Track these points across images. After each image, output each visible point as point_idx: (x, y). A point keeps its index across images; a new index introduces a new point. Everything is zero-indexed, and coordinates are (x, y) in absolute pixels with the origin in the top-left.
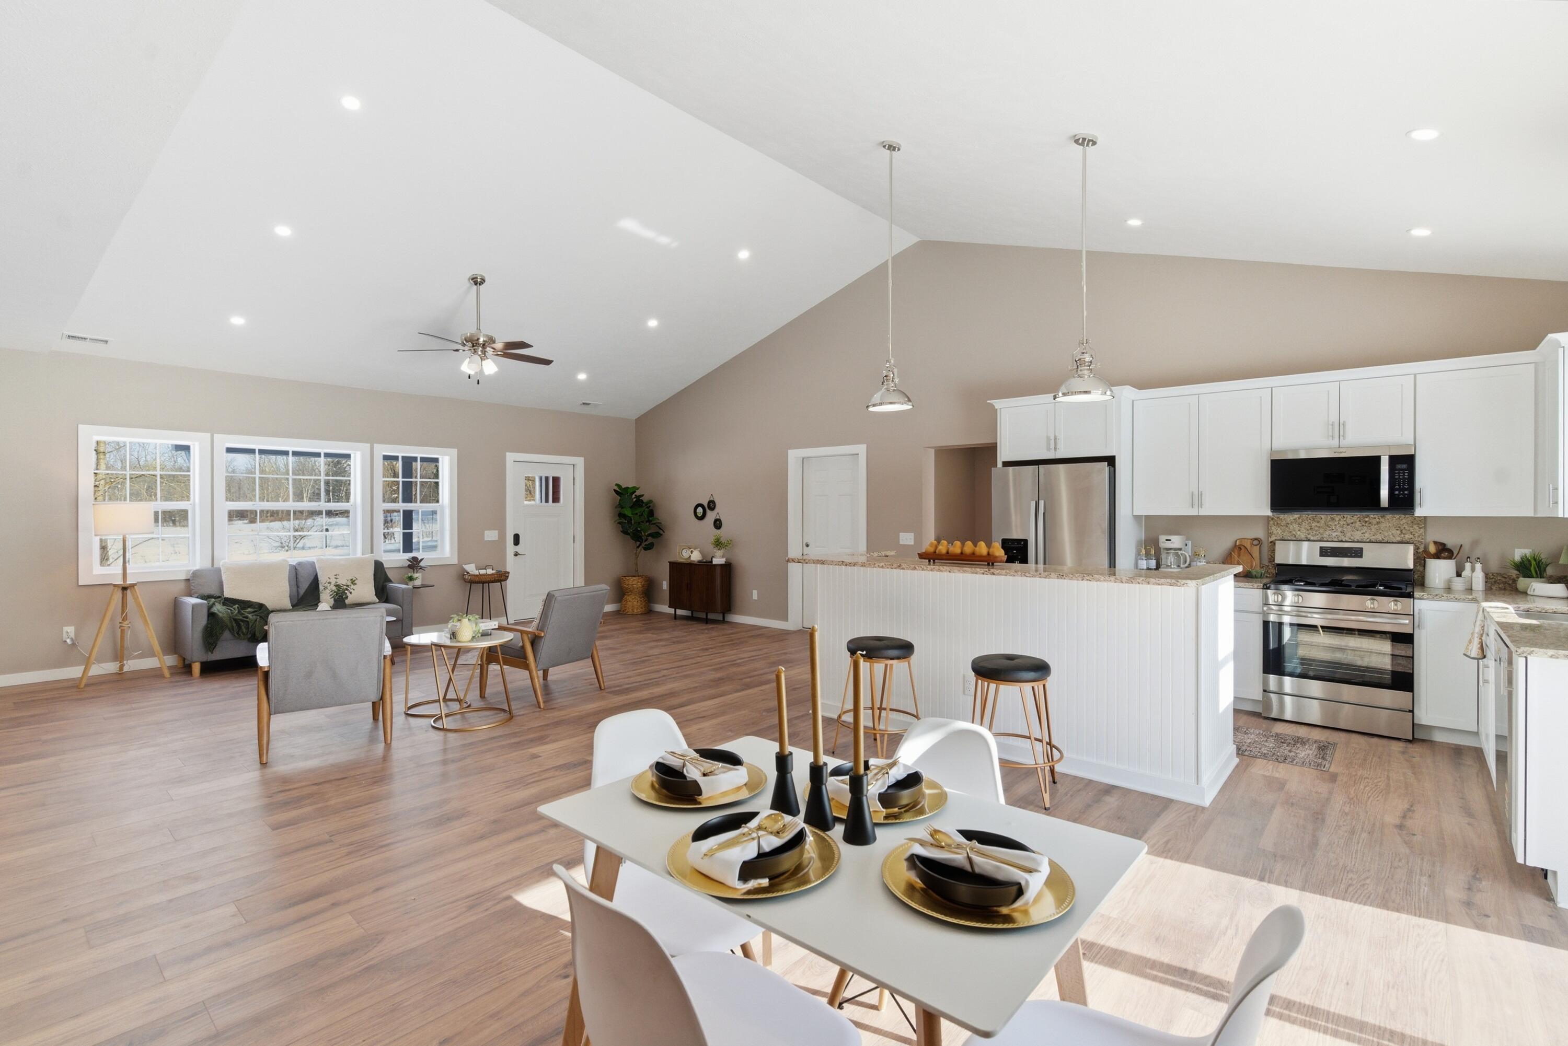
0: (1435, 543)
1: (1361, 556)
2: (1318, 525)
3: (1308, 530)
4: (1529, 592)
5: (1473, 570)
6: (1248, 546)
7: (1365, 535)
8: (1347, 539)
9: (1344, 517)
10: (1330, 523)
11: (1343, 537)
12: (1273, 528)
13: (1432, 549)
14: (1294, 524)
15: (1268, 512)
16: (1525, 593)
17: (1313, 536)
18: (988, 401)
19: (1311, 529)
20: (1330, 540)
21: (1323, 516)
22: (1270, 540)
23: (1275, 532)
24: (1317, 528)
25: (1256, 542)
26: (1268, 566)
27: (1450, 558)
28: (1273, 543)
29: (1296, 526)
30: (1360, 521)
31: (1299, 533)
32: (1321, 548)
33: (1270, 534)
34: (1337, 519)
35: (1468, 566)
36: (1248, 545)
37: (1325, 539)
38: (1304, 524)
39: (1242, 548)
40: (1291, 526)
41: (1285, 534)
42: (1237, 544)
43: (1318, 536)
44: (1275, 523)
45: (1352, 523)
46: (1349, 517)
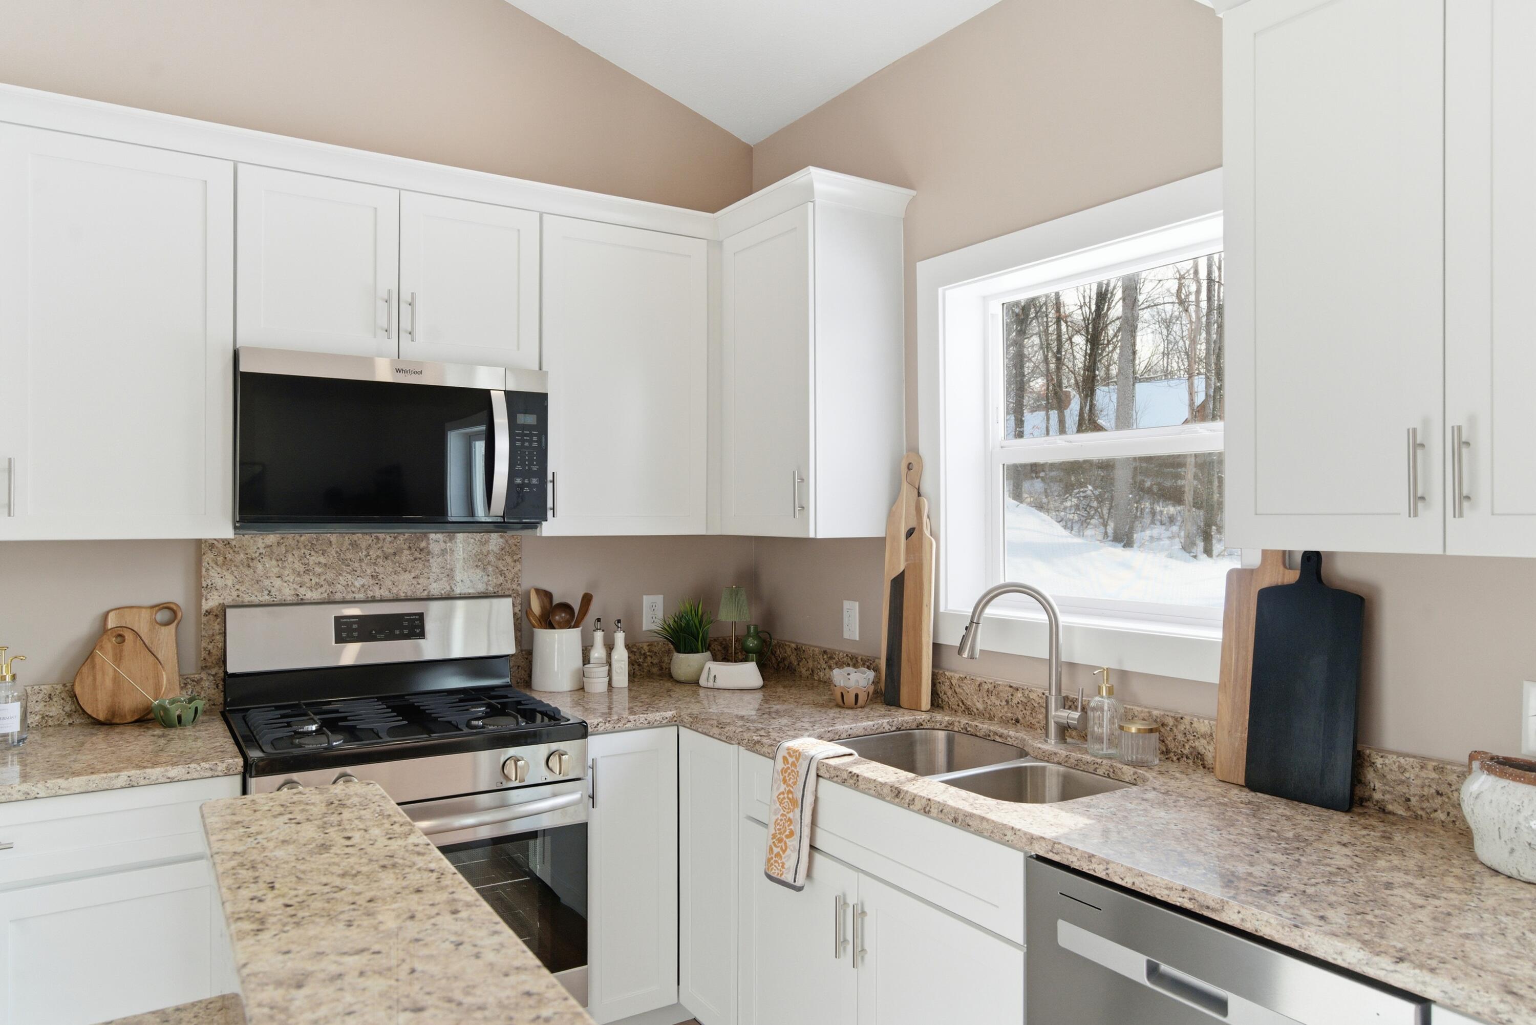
0: (538, 591)
1: (422, 635)
2: (323, 560)
3: (299, 575)
4: (702, 682)
5: (610, 647)
6: (143, 627)
7: (421, 581)
8: (385, 593)
9: (377, 538)
10: (349, 556)
11: (376, 588)
12: (212, 573)
13: (536, 606)
14: (266, 559)
15: (227, 532)
16: (695, 683)
17: (311, 588)
19: (307, 571)
20: (349, 597)
21: (333, 538)
22: (211, 602)
23: (219, 582)
24: (318, 570)
25: (162, 616)
26: (198, 682)
27: (567, 625)
28: (220, 614)
29: (271, 564)
30: (410, 547)
31: (278, 582)
32: (338, 620)
33: (200, 589)
34: (364, 545)
35: (599, 636)
36: (141, 623)
37: (338, 597)
38: (290, 559)
39: (129, 636)
40: (260, 566)
41: (242, 589)
42: (110, 625)
43: (323, 590)
44: (220, 559)
45: (395, 554)
46: (388, 539)
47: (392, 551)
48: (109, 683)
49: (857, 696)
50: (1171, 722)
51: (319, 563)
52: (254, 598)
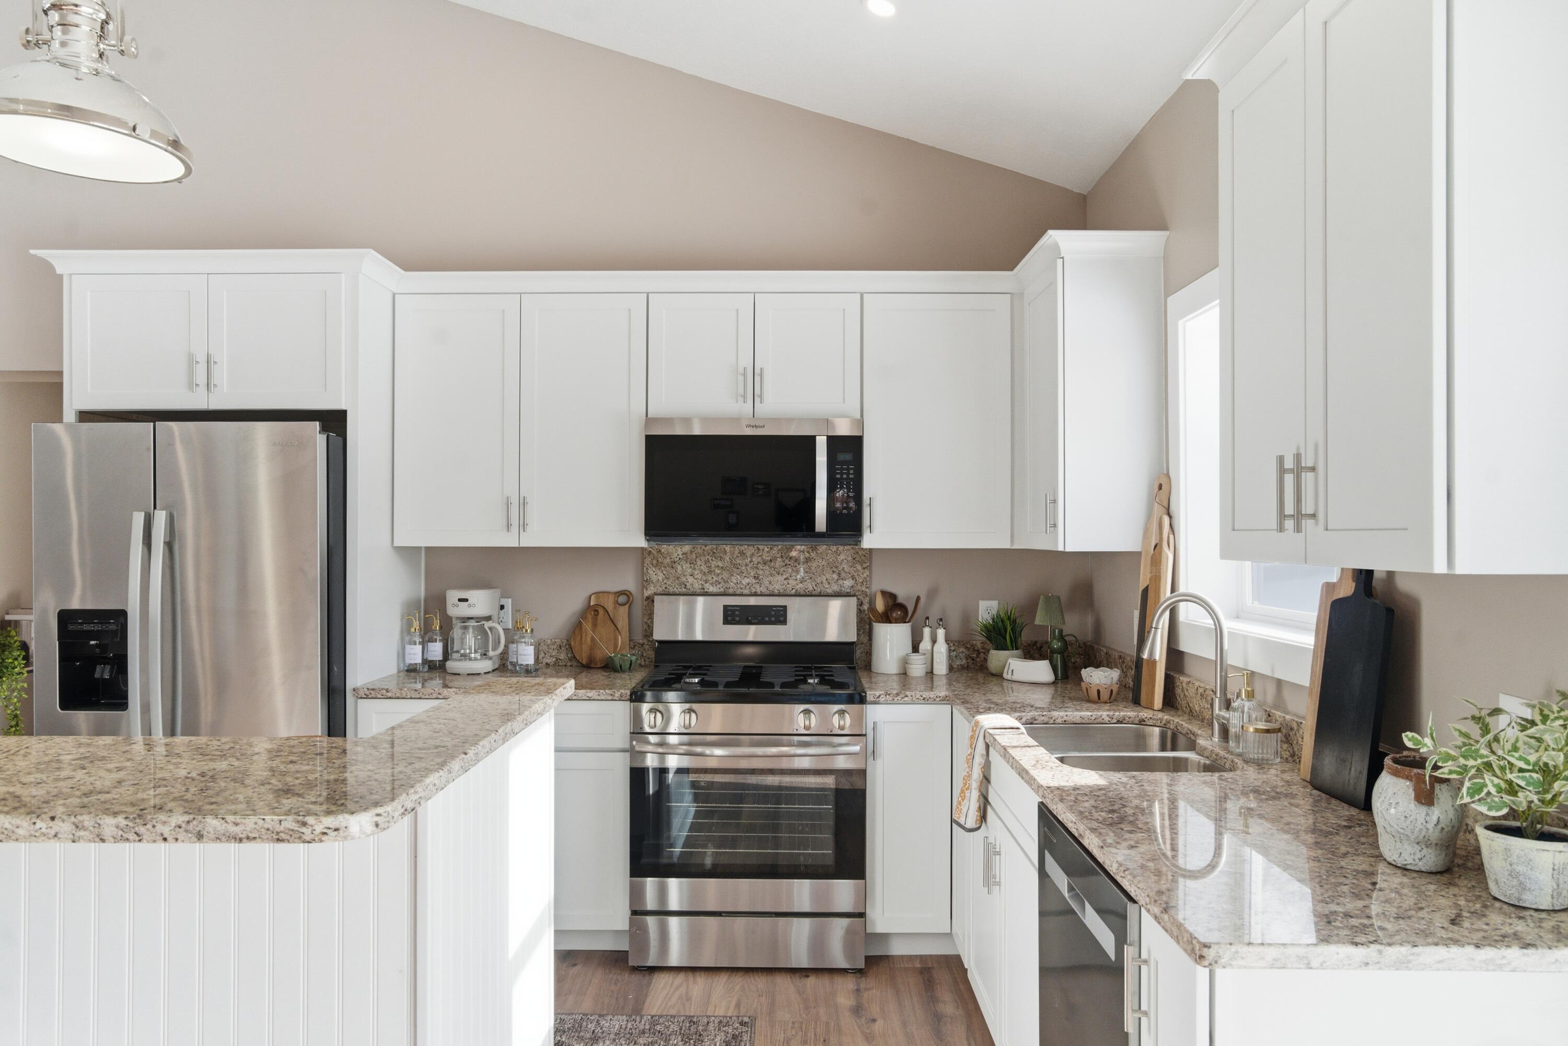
0: (884, 593)
1: (784, 622)
2: (720, 564)
3: (704, 574)
4: (1005, 675)
5: (934, 641)
6: (610, 606)
7: (790, 582)
8: (764, 590)
9: (759, 549)
10: (738, 561)
11: (757, 586)
12: (650, 572)
13: (880, 605)
14: (683, 563)
15: (640, 541)
16: (999, 676)
17: (712, 584)
18: (32, 252)
19: (710, 572)
20: (738, 592)
21: (728, 548)
22: (647, 593)
23: (654, 578)
24: (718, 571)
25: (622, 599)
26: (642, 645)
27: (903, 620)
28: (650, 600)
29: (686, 566)
30: (782, 557)
31: (691, 579)
32: (726, 608)
33: (645, 582)
34: (748, 554)
35: (927, 631)
37: (731, 591)
38: (699, 563)
39: (601, 612)
40: (679, 567)
41: (669, 583)
42: (592, 604)
43: (721, 585)
44: (655, 562)
45: (771, 561)
46: (766, 549)
47: (769, 558)
48: (589, 639)
49: (1099, 692)
50: (1295, 726)
51: (718, 566)
52: (675, 589)
